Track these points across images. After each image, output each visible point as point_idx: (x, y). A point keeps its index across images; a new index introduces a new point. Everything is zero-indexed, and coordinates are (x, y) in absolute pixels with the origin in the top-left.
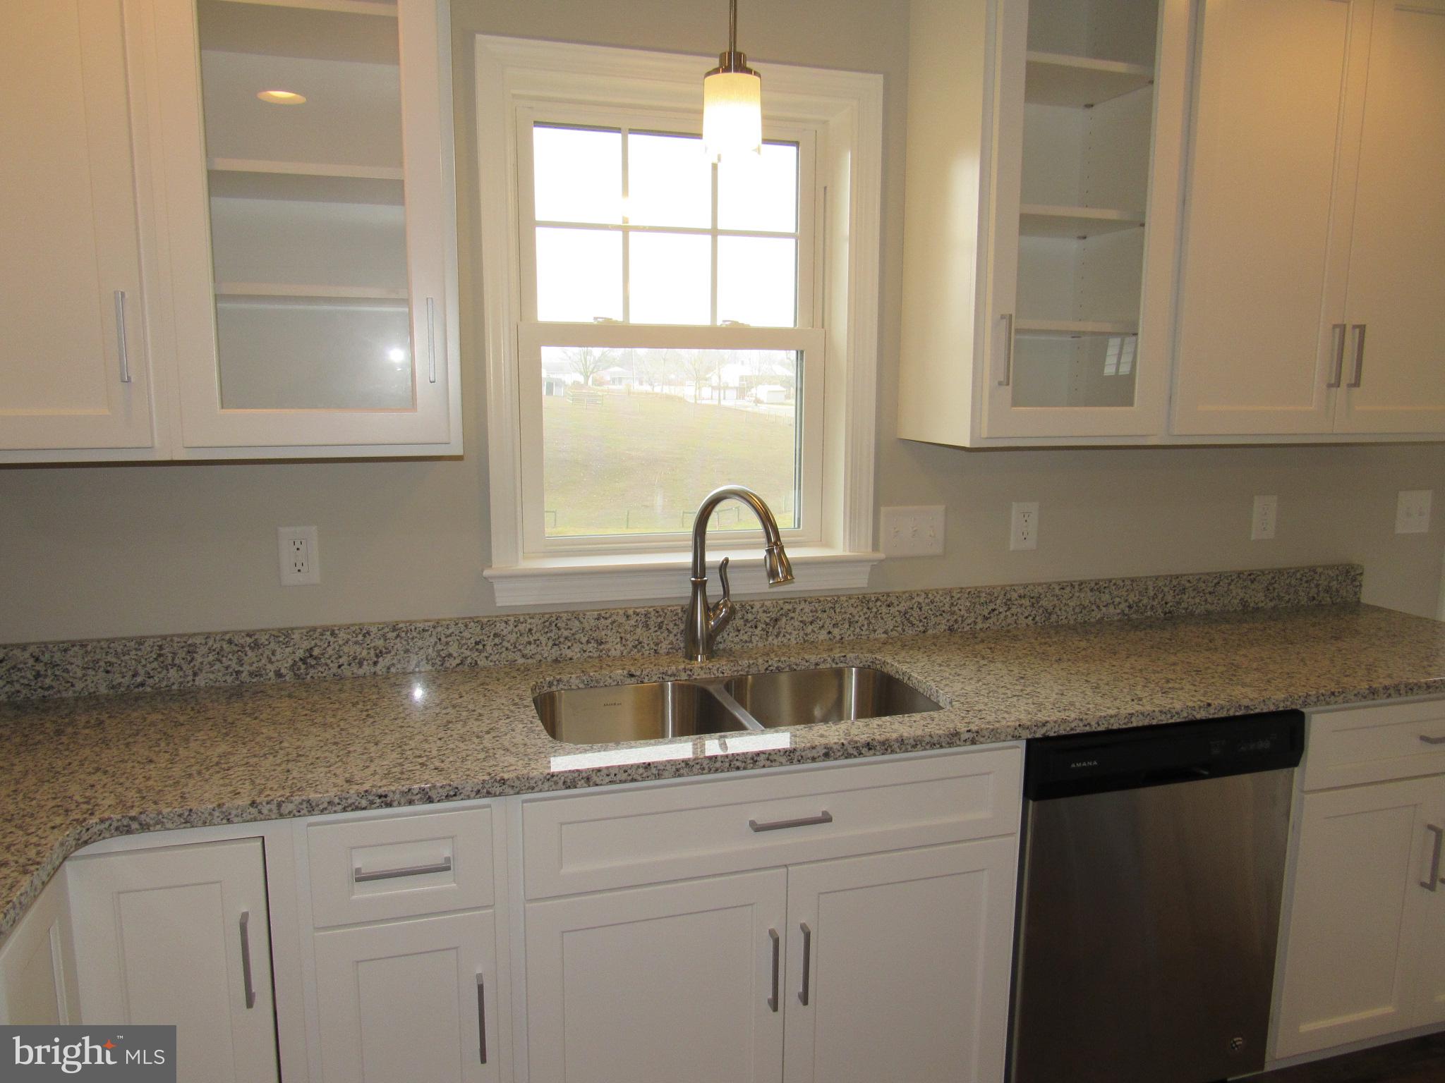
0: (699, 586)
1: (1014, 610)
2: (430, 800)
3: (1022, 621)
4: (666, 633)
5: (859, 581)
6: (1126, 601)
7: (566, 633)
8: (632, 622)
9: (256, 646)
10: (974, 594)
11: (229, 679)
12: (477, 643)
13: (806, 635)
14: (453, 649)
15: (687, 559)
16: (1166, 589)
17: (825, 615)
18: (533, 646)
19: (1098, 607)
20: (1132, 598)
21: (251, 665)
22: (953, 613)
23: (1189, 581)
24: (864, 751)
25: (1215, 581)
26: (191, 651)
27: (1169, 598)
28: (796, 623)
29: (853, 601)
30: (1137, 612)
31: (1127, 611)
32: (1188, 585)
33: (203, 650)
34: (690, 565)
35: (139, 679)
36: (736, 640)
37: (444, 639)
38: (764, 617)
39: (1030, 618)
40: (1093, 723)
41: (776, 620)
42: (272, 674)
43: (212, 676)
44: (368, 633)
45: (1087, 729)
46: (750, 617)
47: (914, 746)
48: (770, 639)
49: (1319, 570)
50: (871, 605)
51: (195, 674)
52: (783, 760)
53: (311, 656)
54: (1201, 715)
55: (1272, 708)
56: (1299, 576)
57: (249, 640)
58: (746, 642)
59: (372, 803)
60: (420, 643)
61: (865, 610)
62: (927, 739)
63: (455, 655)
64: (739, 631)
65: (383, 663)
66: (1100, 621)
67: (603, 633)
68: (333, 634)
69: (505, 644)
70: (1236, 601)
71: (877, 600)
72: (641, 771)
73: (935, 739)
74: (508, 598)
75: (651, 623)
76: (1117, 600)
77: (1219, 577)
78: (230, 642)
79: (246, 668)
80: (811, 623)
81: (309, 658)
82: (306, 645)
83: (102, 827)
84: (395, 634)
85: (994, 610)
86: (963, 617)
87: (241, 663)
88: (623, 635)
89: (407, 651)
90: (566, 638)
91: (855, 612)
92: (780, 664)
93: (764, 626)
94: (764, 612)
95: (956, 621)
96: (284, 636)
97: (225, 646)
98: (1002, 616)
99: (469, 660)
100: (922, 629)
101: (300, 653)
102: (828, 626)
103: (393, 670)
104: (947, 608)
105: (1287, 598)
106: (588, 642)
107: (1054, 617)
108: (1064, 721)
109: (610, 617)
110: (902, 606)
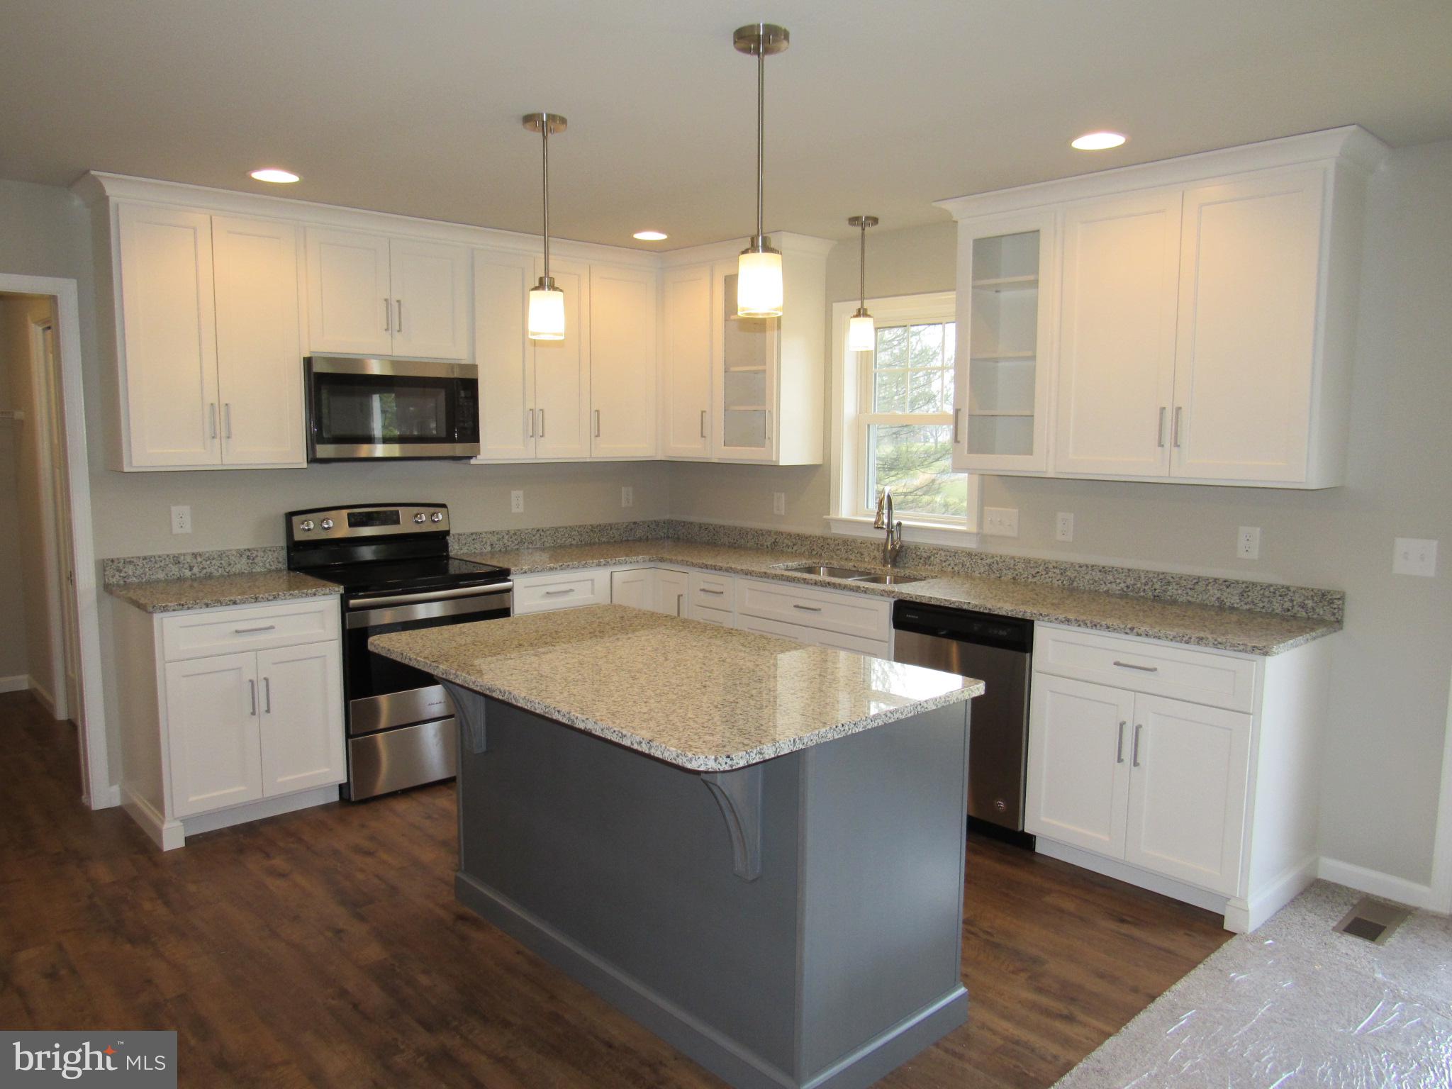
0: (890, 533)
1: (1050, 574)
2: (716, 570)
3: (1055, 581)
5: (971, 545)
6: (1125, 582)
7: (849, 547)
9: (762, 535)
10: (1027, 561)
12: (822, 546)
14: (815, 547)
16: (1155, 580)
17: (950, 559)
18: (839, 551)
19: (1105, 583)
20: (1129, 581)
22: (1015, 570)
23: (1172, 577)
25: (1195, 581)
27: (1157, 586)
28: (938, 561)
29: (964, 554)
30: (1132, 591)
31: (1125, 589)
32: (1171, 580)
33: (749, 534)
36: (913, 563)
38: (925, 555)
39: (1060, 581)
40: (914, 597)
41: (929, 557)
45: (911, 599)
46: (919, 553)
49: (1292, 589)
50: (973, 557)
53: (776, 540)
54: (965, 607)
56: (1272, 589)
60: (807, 542)
61: (971, 560)
64: (914, 559)
65: (795, 548)
66: (1107, 592)
67: (863, 550)
68: (782, 534)
69: (831, 548)
70: (1214, 599)
71: (976, 555)
74: (836, 530)
76: (1118, 581)
77: (1198, 580)
78: (756, 532)
80: (945, 562)
82: (775, 537)
84: (801, 537)
85: (1038, 572)
86: (1021, 573)
87: (758, 540)
88: (870, 552)
90: (850, 550)
91: (965, 559)
93: (924, 559)
94: (924, 552)
95: (1017, 575)
98: (1043, 577)
100: (999, 575)
101: (773, 540)
102: (952, 565)
104: (1012, 566)
105: (1261, 605)
106: (857, 553)
107: (1075, 584)
110: (989, 561)
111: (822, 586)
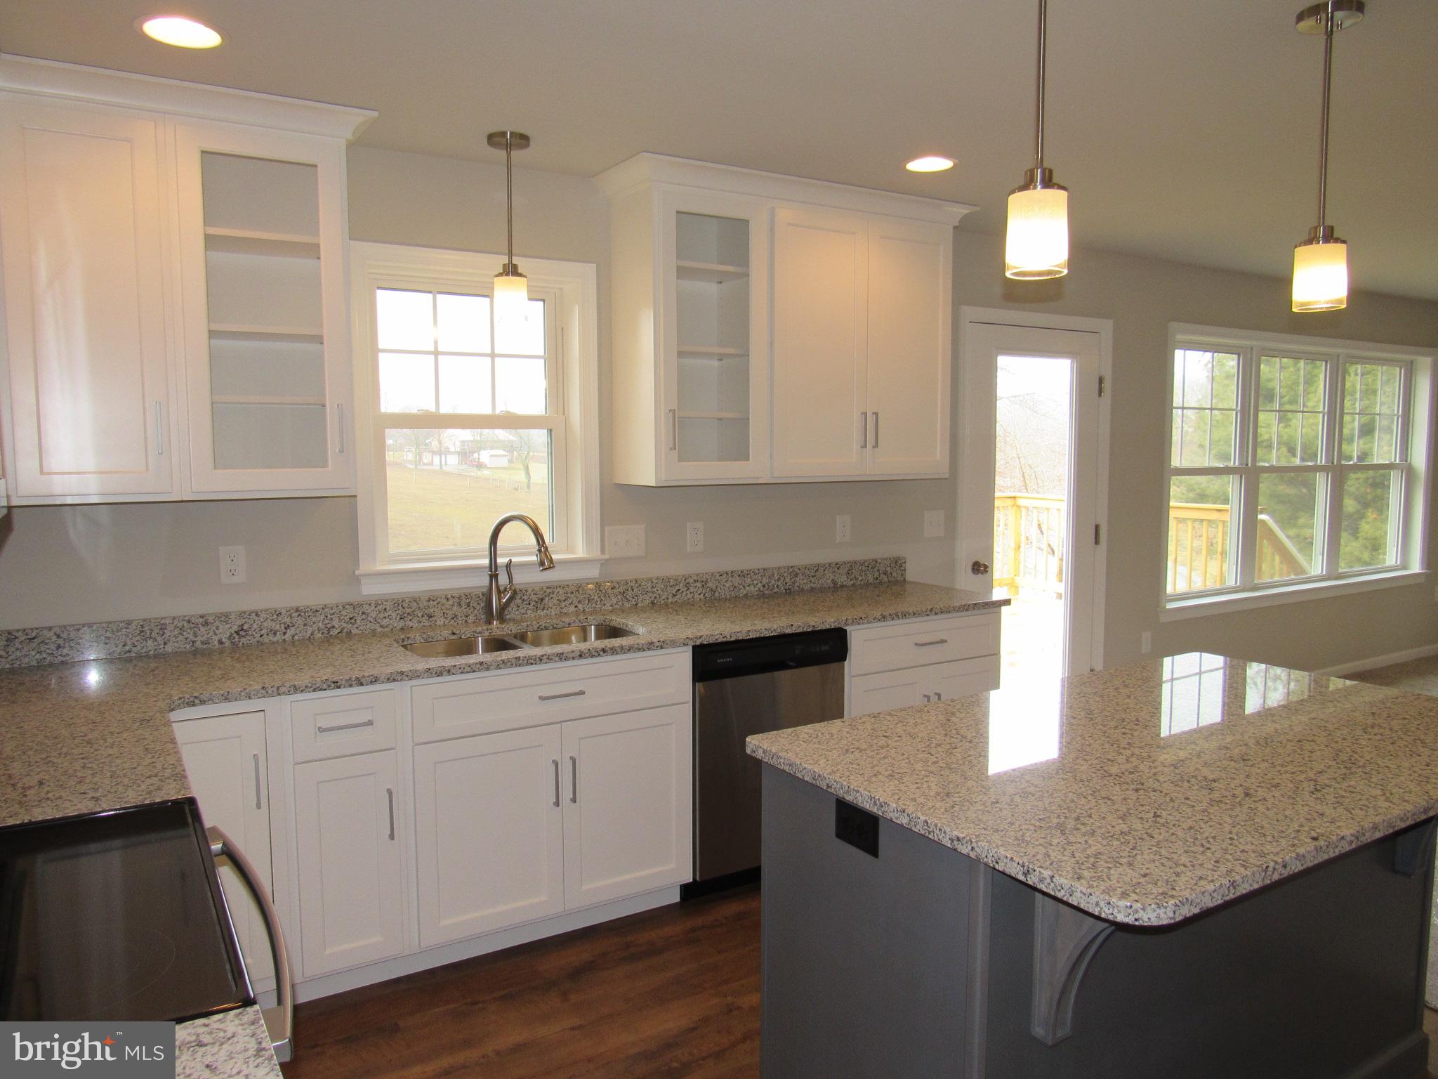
0: (494, 576)
1: (692, 589)
2: (362, 684)
3: (697, 596)
4: (472, 609)
5: (593, 573)
6: (761, 582)
7: (408, 611)
8: (451, 603)
9: (206, 623)
10: (666, 581)
11: (188, 646)
12: (351, 619)
13: (562, 608)
14: (336, 623)
15: (486, 562)
16: (785, 575)
17: (573, 596)
18: (387, 620)
19: (744, 587)
20: (765, 581)
21: (202, 636)
22: (653, 592)
23: (799, 569)
24: (601, 653)
25: (816, 569)
26: (163, 628)
27: (787, 580)
28: (555, 601)
29: (590, 586)
30: (768, 589)
31: (762, 589)
32: (798, 571)
33: (170, 627)
34: (488, 565)
35: (127, 648)
37: (329, 617)
38: (534, 598)
39: (702, 595)
40: (728, 636)
41: (542, 599)
42: (216, 643)
43: (176, 645)
44: (280, 614)
45: (725, 639)
46: (525, 597)
47: (629, 650)
48: (539, 611)
49: (879, 561)
50: (601, 588)
51: (165, 644)
52: (557, 659)
53: (242, 629)
54: (788, 631)
55: (828, 627)
56: (867, 564)
57: (201, 620)
58: (524, 614)
59: (329, 686)
60: (314, 619)
61: (598, 591)
62: (636, 646)
63: (337, 626)
64: (518, 607)
66: (746, 596)
67: (432, 610)
68: (257, 615)
69: (369, 618)
70: (829, 581)
71: (606, 585)
72: (478, 666)
73: (640, 646)
75: (463, 603)
76: (755, 582)
77: (817, 567)
78: (189, 622)
79: (199, 639)
80: (564, 601)
81: (241, 631)
82: (239, 622)
83: (180, 701)
84: (297, 614)
85: (679, 590)
86: (659, 594)
87: (196, 635)
88: (444, 611)
89: (305, 625)
90: (408, 614)
91: (591, 593)
92: (546, 624)
93: (534, 603)
94: (534, 594)
95: (655, 597)
96: (224, 617)
97: (186, 625)
98: (684, 594)
99: (345, 630)
100: (634, 603)
101: (235, 628)
102: (575, 602)
103: (296, 638)
104: (649, 589)
105: (860, 578)
106: (422, 616)
107: (717, 594)
108: (712, 635)
109: (436, 599)
110: (621, 590)
111: (593, 656)
